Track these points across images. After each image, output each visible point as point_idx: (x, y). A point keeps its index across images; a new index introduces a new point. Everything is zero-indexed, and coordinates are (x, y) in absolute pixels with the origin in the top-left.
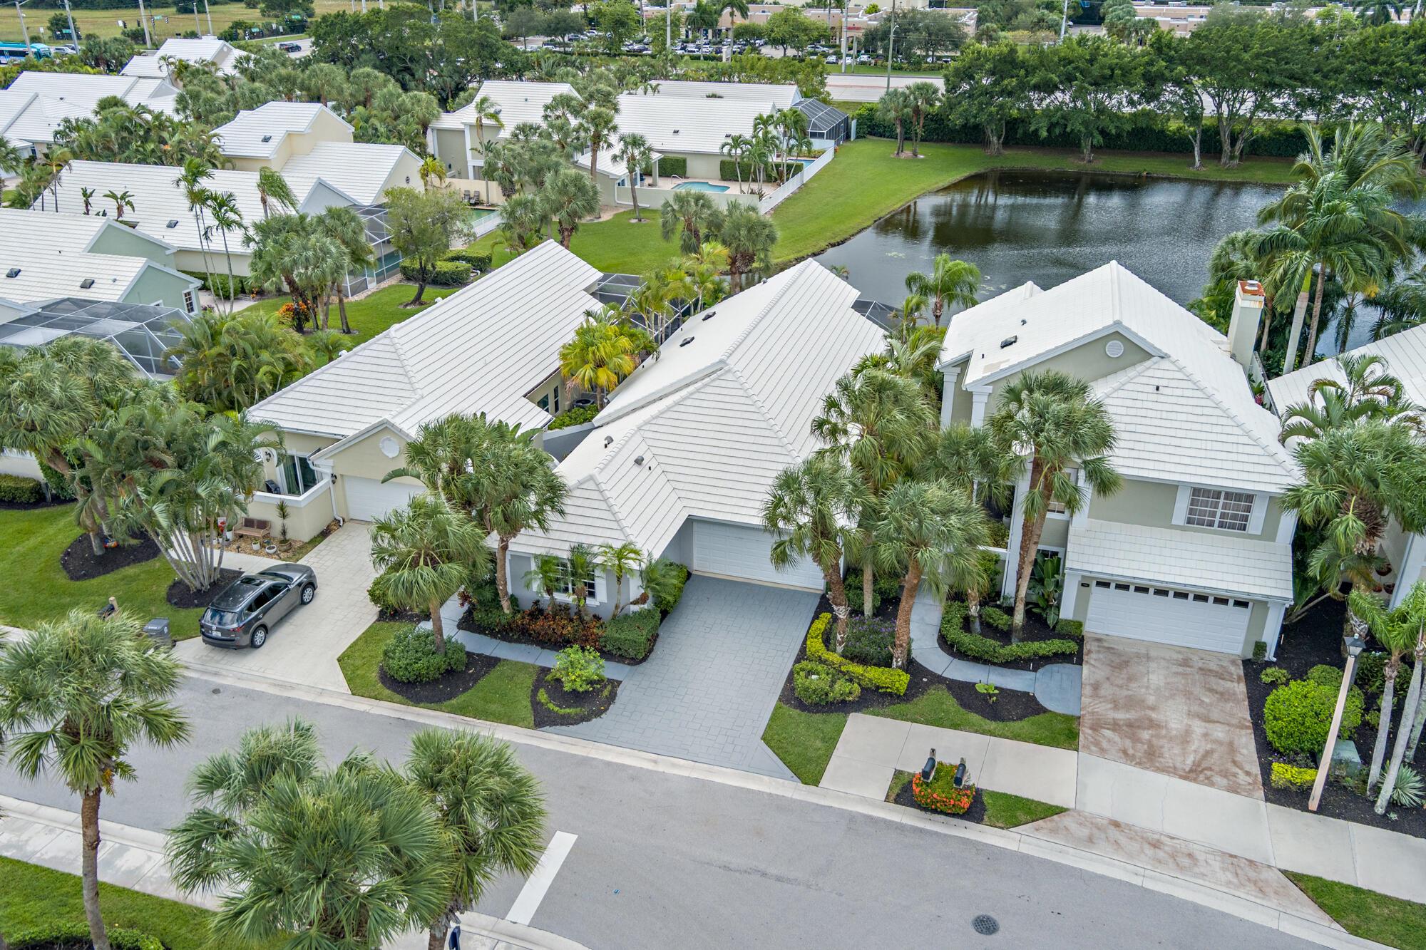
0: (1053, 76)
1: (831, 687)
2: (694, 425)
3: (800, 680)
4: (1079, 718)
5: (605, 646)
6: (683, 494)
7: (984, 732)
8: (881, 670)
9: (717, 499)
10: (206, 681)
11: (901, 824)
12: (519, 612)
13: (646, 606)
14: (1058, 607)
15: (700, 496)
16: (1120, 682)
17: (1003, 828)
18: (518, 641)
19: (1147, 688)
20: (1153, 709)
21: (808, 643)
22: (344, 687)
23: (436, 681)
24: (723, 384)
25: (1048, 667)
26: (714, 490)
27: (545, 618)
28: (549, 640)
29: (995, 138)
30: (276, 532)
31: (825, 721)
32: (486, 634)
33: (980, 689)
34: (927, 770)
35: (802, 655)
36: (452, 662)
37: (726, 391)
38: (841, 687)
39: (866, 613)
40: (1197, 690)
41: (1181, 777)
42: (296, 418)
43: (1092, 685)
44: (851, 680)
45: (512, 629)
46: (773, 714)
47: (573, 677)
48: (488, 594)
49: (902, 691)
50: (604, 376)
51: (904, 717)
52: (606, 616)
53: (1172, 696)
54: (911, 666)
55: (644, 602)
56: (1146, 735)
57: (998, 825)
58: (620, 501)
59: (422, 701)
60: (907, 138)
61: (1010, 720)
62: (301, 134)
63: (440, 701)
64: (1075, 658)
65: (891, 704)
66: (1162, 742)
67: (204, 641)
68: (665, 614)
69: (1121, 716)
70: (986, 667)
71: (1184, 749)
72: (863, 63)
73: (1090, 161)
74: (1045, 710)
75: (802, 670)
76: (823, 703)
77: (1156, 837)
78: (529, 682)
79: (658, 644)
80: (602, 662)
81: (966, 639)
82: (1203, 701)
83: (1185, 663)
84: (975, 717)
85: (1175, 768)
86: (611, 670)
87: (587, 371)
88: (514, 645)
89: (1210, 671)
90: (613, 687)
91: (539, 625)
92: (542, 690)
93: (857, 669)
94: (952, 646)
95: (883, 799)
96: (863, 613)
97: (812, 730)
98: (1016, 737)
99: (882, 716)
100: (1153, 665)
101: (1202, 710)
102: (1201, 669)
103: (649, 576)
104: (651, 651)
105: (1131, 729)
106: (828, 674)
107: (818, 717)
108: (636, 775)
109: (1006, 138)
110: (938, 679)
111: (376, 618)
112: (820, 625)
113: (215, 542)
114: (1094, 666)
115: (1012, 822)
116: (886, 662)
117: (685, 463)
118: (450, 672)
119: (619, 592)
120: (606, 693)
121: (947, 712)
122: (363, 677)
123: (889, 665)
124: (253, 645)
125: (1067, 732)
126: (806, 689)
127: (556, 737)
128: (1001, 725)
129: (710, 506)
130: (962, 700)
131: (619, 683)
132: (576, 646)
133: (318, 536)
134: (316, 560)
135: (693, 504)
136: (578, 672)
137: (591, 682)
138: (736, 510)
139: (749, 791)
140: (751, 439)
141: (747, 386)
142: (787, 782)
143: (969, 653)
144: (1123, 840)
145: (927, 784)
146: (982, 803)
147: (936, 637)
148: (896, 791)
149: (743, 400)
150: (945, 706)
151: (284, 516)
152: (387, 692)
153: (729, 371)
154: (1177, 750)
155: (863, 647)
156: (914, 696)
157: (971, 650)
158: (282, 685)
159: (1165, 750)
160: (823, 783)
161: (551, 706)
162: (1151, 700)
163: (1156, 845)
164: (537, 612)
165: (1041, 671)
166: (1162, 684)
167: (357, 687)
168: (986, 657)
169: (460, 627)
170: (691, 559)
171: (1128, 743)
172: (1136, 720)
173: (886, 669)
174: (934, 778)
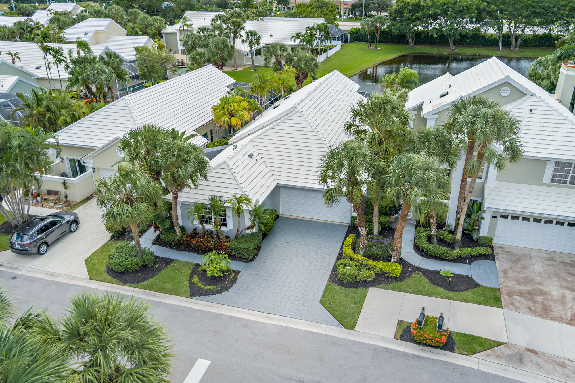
0: (438, 11)
1: (358, 273)
2: (280, 138)
3: (340, 269)
4: (499, 289)
5: (231, 252)
6: (274, 173)
7: (447, 298)
8: (386, 263)
9: (292, 175)
10: (10, 273)
11: (405, 353)
12: (185, 234)
13: (254, 230)
14: (479, 230)
15: (283, 174)
16: (518, 270)
17: (467, 355)
18: (184, 250)
19: (534, 272)
20: (540, 284)
21: (344, 249)
22: (86, 275)
23: (137, 271)
24: (295, 118)
25: (477, 262)
26: (291, 171)
27: (199, 237)
28: (201, 249)
29: (411, 40)
30: (62, 198)
31: (355, 292)
32: (167, 247)
33: (442, 273)
34: (421, 320)
35: (340, 255)
36: (146, 261)
37: (296, 122)
38: (364, 273)
39: (375, 233)
40: (563, 274)
41: (566, 323)
42: (75, 139)
43: (503, 271)
44: (369, 269)
45: (181, 244)
46: (326, 289)
47: (212, 268)
48: (167, 225)
49: (399, 275)
50: (234, 121)
51: (400, 290)
52: (232, 236)
53: (549, 277)
54: (401, 261)
55: (253, 228)
56: (540, 299)
57: (463, 352)
58: (240, 174)
59: (128, 282)
60: (373, 41)
61: (460, 291)
62: (101, 32)
63: (138, 282)
64: (490, 257)
65: (392, 282)
66: (550, 303)
67: (12, 251)
68: (265, 236)
69: (523, 288)
70: (443, 262)
71: (564, 307)
72: (351, 18)
73: (453, 50)
74: (479, 286)
75: (342, 264)
76: (354, 282)
77: (562, 360)
78: (189, 272)
79: (261, 251)
80: (229, 260)
81: (431, 247)
82: (567, 280)
83: (552, 259)
84: (440, 290)
85: (561, 318)
86: (234, 265)
87: (226, 119)
88: (182, 252)
89: (567, 263)
90: (235, 274)
91: (195, 241)
92: (195, 276)
93: (373, 263)
94: (422, 251)
95: (393, 337)
96: (373, 234)
97: (349, 297)
98: (465, 300)
99: (387, 289)
100: (534, 261)
101: (569, 285)
102: (561, 262)
103: (256, 213)
104: (257, 255)
105: (530, 295)
106: (356, 266)
107: (351, 290)
108: (247, 324)
109: (416, 41)
110: (418, 269)
111: (109, 239)
112: (350, 240)
113: (31, 202)
114: (502, 261)
115: (472, 352)
116: (388, 259)
117: (275, 157)
118: (144, 267)
119: (239, 222)
120: (231, 277)
121: (424, 287)
122: (97, 269)
123: (390, 261)
124: (39, 253)
125: (494, 297)
126: (344, 274)
127: (202, 302)
128: (456, 293)
129: (289, 179)
130: (432, 280)
131: (239, 272)
132: (214, 251)
133: (86, 199)
134: (82, 211)
135: (280, 178)
136: (215, 266)
137: (223, 272)
138: (302, 180)
139: (314, 333)
140: (310, 145)
141: (307, 119)
142: (335, 328)
143: (433, 254)
144: (542, 363)
145: (421, 329)
146: (452, 339)
147: (412, 246)
148: (401, 332)
149: (305, 126)
150: (422, 283)
151: (66, 188)
152: (109, 278)
153: (298, 112)
154: (560, 308)
155: (374, 250)
156: (404, 278)
157: (434, 252)
158: (52, 275)
159: (553, 307)
160: (357, 328)
161: (200, 285)
162: (538, 279)
163: (563, 365)
164: (195, 234)
165: (473, 264)
166: (542, 271)
167: (93, 275)
168: (442, 256)
169: (154, 243)
170: (279, 208)
171: (530, 304)
172: (532, 290)
173: (389, 263)
174: (425, 325)
